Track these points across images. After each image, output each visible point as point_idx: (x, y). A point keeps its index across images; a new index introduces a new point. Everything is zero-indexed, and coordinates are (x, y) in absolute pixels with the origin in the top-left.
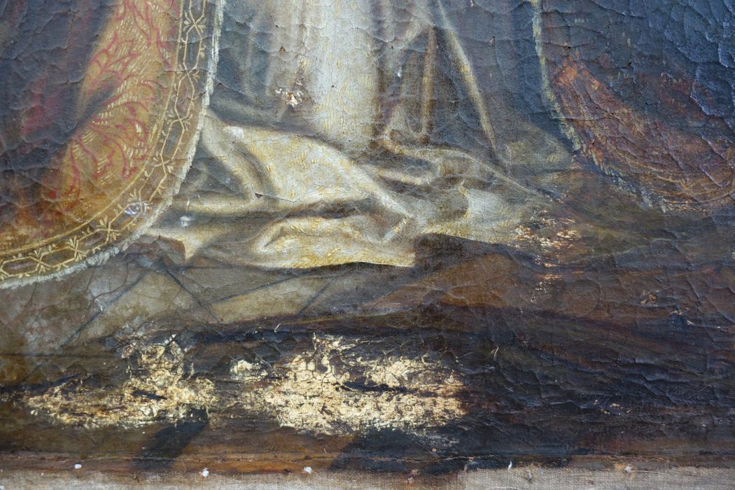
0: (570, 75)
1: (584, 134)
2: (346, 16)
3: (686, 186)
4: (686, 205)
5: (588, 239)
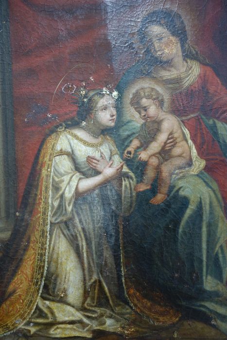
0: (132, 291)
1: (135, 305)
2: (77, 276)
3: (161, 319)
4: (161, 323)
5: (137, 331)
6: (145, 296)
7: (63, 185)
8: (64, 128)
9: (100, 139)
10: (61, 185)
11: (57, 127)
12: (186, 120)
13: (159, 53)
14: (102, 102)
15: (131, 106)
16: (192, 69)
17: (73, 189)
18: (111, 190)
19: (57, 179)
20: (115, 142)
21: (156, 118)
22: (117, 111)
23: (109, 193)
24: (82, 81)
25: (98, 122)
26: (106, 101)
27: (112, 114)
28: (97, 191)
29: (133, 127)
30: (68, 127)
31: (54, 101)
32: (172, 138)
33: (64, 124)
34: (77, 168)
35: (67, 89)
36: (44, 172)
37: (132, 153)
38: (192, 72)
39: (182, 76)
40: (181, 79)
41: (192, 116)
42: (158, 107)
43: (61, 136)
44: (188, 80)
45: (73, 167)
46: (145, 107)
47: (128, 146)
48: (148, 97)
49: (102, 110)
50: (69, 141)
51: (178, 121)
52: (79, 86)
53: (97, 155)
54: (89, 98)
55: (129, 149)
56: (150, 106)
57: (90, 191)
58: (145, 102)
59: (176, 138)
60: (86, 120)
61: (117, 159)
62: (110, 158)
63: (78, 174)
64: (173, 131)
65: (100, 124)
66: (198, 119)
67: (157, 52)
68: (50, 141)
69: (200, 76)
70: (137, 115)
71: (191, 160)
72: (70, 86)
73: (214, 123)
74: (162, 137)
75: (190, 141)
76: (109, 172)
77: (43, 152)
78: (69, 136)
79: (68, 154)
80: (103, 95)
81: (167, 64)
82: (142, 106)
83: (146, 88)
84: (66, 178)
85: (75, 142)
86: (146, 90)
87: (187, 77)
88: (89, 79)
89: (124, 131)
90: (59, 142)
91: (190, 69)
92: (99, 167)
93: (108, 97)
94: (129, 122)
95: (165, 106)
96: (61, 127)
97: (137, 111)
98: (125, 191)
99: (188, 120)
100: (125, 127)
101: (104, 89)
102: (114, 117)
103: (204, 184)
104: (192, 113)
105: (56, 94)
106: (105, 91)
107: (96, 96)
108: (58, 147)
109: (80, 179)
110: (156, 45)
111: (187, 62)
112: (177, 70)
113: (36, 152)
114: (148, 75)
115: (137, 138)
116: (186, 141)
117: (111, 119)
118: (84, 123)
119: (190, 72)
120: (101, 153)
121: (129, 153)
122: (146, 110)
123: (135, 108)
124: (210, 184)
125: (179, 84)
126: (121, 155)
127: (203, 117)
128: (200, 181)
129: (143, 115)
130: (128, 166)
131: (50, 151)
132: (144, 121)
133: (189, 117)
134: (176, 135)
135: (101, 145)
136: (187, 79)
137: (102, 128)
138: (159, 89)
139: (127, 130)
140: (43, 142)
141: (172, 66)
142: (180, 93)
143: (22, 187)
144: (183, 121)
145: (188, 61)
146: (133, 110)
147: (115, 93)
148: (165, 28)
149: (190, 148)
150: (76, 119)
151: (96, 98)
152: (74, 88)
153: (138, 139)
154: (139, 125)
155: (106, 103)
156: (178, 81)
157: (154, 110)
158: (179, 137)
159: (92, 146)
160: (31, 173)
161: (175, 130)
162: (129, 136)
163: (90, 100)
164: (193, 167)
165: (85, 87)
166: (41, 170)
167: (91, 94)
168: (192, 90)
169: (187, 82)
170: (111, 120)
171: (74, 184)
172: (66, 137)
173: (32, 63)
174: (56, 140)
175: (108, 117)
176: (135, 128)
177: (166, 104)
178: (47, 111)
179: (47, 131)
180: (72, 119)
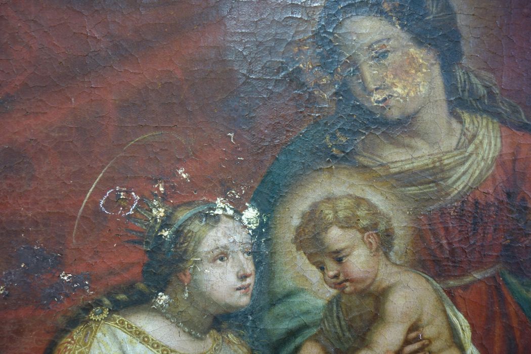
8: (106, 312)
9: (209, 343)
11: (87, 309)
12: (460, 287)
13: (377, 96)
14: (214, 238)
15: (298, 249)
16: (477, 141)
21: (369, 282)
22: (257, 265)
24: (156, 181)
25: (202, 294)
26: (225, 235)
27: (242, 273)
29: (304, 308)
30: (118, 307)
31: (77, 238)
32: (417, 339)
33: (107, 302)
35: (114, 202)
38: (477, 148)
39: (446, 162)
40: (442, 171)
41: (477, 276)
42: (377, 250)
43: (99, 334)
44: (464, 173)
46: (338, 252)
48: (347, 224)
49: (214, 260)
50: (121, 348)
51: (436, 290)
52: (146, 193)
54: (176, 226)
56: (352, 247)
58: (336, 237)
59: (430, 341)
60: (170, 289)
64: (419, 320)
65: (207, 298)
66: (495, 288)
67: (370, 93)
68: (72, 348)
69: (499, 161)
70: (313, 274)
72: (122, 195)
74: (389, 338)
78: (122, 335)
80: (217, 219)
82: (327, 248)
83: (340, 198)
86: (341, 204)
87: (463, 163)
88: (175, 175)
91: (470, 142)
93: (231, 224)
94: (289, 295)
95: (396, 248)
96: (98, 310)
97: (314, 264)
99: (466, 287)
100: (279, 309)
101: (219, 202)
102: (249, 281)
104: (477, 269)
105: (82, 217)
106: (221, 206)
107: (197, 222)
110: (370, 73)
111: (461, 121)
112: (432, 144)
114: (345, 160)
115: (315, 339)
116: (461, 348)
117: (239, 285)
118: (163, 298)
119: (471, 148)
122: (339, 261)
123: (310, 257)
125: (437, 185)
127: (512, 280)
129: (331, 273)
132: (333, 292)
133: (467, 280)
134: (429, 332)
136: (462, 169)
137: (212, 310)
138: (377, 199)
139: (285, 316)
141: (415, 134)
142: (442, 211)
144: (449, 292)
145: (466, 117)
146: (302, 260)
147: (250, 214)
148: (394, 24)
150: (141, 286)
151: (196, 226)
152: (133, 200)
153: (317, 341)
154: (321, 303)
155: (224, 242)
156: (434, 175)
157: (363, 259)
158: (438, 337)
161: (425, 318)
162: (292, 334)
163: (178, 233)
165: (164, 198)
167: (183, 215)
168: (477, 203)
169: (461, 180)
170: (238, 289)
172: (115, 336)
173: (15, 133)
174: (85, 344)
175: (232, 279)
176: (307, 312)
177: (399, 244)
178: (60, 264)
179: (60, 320)
180: (129, 287)
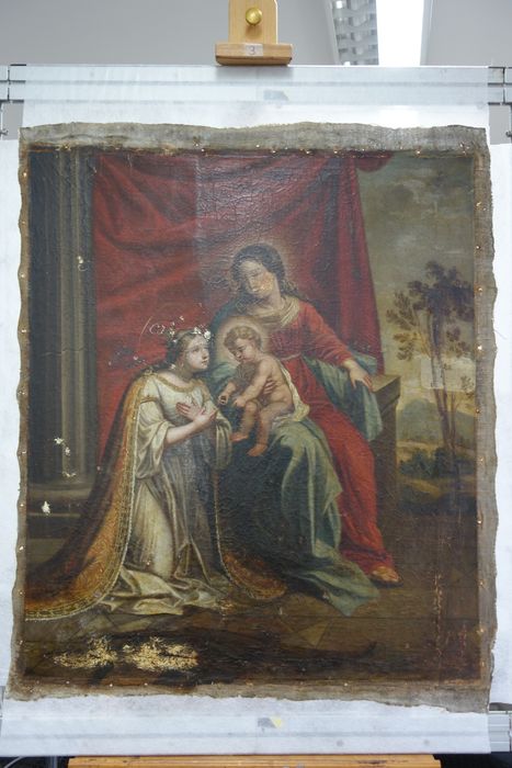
2: (165, 541)
6: (245, 564)
7: (150, 435)
8: (151, 372)
9: (191, 384)
10: (148, 435)
11: (144, 371)
12: (286, 361)
13: (254, 290)
14: (193, 343)
15: (226, 347)
16: (291, 306)
17: (162, 440)
18: (204, 440)
19: (143, 429)
20: (208, 386)
21: (252, 359)
23: (202, 444)
24: (171, 321)
25: (189, 364)
26: (198, 342)
27: (204, 356)
28: (188, 442)
29: (228, 369)
30: (156, 370)
31: (140, 343)
33: (151, 368)
34: (166, 416)
35: (155, 329)
36: (129, 421)
37: (227, 398)
38: (291, 309)
39: (280, 314)
40: (279, 317)
41: (293, 356)
42: (255, 347)
43: (148, 381)
44: (287, 318)
45: (161, 415)
46: (240, 348)
47: (222, 391)
48: (244, 337)
49: (193, 351)
50: (157, 386)
51: (277, 362)
52: (168, 326)
53: (188, 401)
54: (179, 338)
55: (224, 394)
56: (246, 346)
57: (181, 441)
58: (240, 342)
59: (276, 381)
60: (176, 363)
61: (210, 405)
62: (203, 405)
63: (166, 423)
64: (271, 373)
65: (191, 367)
66: (299, 360)
67: (252, 289)
68: (137, 386)
69: (299, 314)
70: (232, 357)
71: (293, 405)
72: (158, 326)
73: (318, 364)
74: (260, 381)
75: (291, 385)
76: (201, 419)
77: (128, 398)
78: (157, 381)
79: (156, 400)
80: (195, 335)
81: (264, 301)
82: (237, 346)
83: (241, 327)
84: (154, 428)
85: (163, 387)
86: (242, 330)
87: (286, 314)
88: (179, 319)
89: (218, 373)
90: (146, 387)
91: (289, 306)
92: (191, 415)
93: (200, 337)
94: (223, 364)
96: (148, 371)
97: (232, 352)
98: (220, 442)
99: (289, 361)
100: (219, 370)
101: (196, 329)
102: (207, 359)
103: (308, 432)
104: (293, 354)
105: (143, 335)
106: (196, 331)
107: (187, 337)
108: (145, 393)
109: (169, 428)
110: (252, 281)
111: (285, 299)
112: (275, 307)
113: (120, 398)
114: (243, 313)
115: (232, 381)
116: (287, 384)
118: (173, 366)
119: (289, 308)
120: (193, 399)
121: (224, 398)
122: (241, 351)
123: (230, 349)
124: (316, 432)
125: (277, 322)
126: (215, 401)
127: (305, 358)
128: (303, 429)
129: (238, 356)
130: (223, 413)
131: (135, 397)
133: (289, 358)
134: (275, 378)
135: (192, 389)
136: (286, 316)
137: (193, 371)
138: (255, 328)
139: (221, 373)
140: (128, 388)
141: (269, 303)
142: (279, 332)
143: (104, 437)
144: (282, 363)
145: (287, 297)
147: (207, 333)
148: (260, 264)
149: (292, 392)
150: (165, 361)
151: (186, 339)
152: (163, 328)
154: (234, 367)
155: (197, 344)
156: (276, 319)
157: (250, 350)
158: (279, 380)
159: (183, 391)
160: (115, 422)
161: (274, 373)
162: (223, 380)
163: (180, 341)
164: (295, 414)
165: (174, 328)
166: (125, 418)
167: (181, 334)
169: (286, 321)
170: (203, 362)
171: (162, 434)
172: (154, 381)
173: (117, 303)
174: (143, 385)
175: (200, 359)
176: (229, 371)
177: (264, 345)
178: (134, 354)
179: (133, 375)
180: (160, 362)
